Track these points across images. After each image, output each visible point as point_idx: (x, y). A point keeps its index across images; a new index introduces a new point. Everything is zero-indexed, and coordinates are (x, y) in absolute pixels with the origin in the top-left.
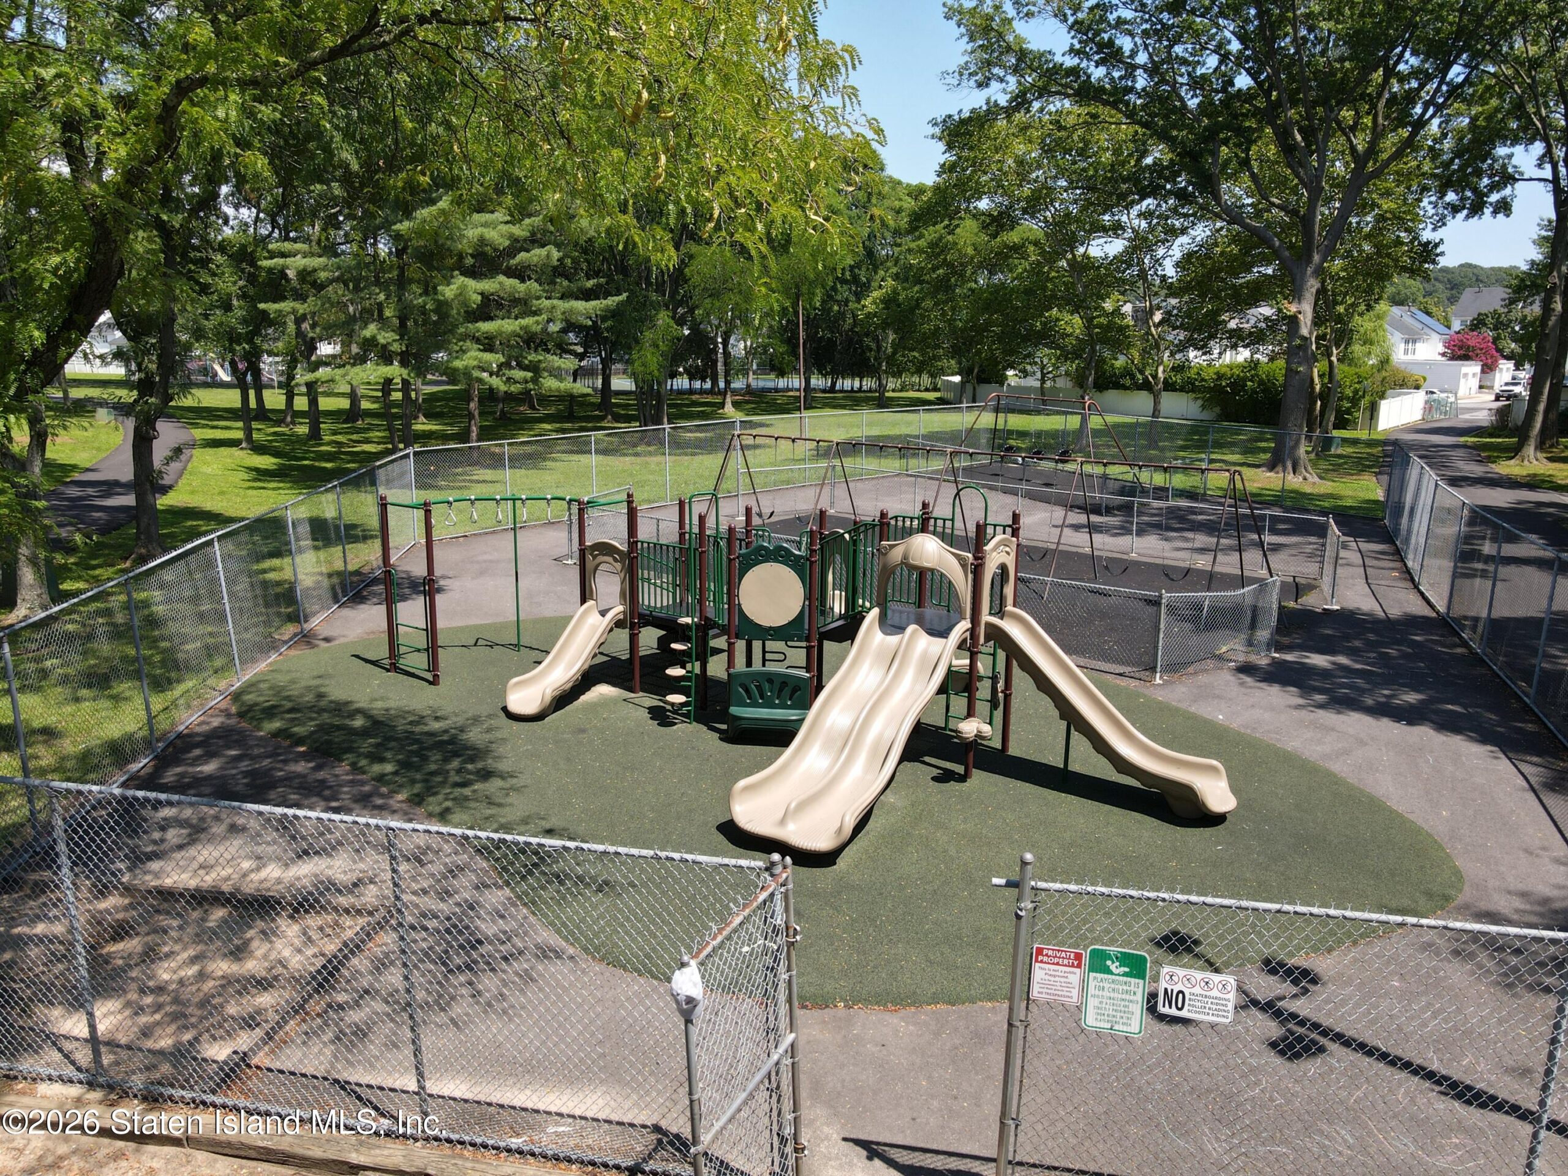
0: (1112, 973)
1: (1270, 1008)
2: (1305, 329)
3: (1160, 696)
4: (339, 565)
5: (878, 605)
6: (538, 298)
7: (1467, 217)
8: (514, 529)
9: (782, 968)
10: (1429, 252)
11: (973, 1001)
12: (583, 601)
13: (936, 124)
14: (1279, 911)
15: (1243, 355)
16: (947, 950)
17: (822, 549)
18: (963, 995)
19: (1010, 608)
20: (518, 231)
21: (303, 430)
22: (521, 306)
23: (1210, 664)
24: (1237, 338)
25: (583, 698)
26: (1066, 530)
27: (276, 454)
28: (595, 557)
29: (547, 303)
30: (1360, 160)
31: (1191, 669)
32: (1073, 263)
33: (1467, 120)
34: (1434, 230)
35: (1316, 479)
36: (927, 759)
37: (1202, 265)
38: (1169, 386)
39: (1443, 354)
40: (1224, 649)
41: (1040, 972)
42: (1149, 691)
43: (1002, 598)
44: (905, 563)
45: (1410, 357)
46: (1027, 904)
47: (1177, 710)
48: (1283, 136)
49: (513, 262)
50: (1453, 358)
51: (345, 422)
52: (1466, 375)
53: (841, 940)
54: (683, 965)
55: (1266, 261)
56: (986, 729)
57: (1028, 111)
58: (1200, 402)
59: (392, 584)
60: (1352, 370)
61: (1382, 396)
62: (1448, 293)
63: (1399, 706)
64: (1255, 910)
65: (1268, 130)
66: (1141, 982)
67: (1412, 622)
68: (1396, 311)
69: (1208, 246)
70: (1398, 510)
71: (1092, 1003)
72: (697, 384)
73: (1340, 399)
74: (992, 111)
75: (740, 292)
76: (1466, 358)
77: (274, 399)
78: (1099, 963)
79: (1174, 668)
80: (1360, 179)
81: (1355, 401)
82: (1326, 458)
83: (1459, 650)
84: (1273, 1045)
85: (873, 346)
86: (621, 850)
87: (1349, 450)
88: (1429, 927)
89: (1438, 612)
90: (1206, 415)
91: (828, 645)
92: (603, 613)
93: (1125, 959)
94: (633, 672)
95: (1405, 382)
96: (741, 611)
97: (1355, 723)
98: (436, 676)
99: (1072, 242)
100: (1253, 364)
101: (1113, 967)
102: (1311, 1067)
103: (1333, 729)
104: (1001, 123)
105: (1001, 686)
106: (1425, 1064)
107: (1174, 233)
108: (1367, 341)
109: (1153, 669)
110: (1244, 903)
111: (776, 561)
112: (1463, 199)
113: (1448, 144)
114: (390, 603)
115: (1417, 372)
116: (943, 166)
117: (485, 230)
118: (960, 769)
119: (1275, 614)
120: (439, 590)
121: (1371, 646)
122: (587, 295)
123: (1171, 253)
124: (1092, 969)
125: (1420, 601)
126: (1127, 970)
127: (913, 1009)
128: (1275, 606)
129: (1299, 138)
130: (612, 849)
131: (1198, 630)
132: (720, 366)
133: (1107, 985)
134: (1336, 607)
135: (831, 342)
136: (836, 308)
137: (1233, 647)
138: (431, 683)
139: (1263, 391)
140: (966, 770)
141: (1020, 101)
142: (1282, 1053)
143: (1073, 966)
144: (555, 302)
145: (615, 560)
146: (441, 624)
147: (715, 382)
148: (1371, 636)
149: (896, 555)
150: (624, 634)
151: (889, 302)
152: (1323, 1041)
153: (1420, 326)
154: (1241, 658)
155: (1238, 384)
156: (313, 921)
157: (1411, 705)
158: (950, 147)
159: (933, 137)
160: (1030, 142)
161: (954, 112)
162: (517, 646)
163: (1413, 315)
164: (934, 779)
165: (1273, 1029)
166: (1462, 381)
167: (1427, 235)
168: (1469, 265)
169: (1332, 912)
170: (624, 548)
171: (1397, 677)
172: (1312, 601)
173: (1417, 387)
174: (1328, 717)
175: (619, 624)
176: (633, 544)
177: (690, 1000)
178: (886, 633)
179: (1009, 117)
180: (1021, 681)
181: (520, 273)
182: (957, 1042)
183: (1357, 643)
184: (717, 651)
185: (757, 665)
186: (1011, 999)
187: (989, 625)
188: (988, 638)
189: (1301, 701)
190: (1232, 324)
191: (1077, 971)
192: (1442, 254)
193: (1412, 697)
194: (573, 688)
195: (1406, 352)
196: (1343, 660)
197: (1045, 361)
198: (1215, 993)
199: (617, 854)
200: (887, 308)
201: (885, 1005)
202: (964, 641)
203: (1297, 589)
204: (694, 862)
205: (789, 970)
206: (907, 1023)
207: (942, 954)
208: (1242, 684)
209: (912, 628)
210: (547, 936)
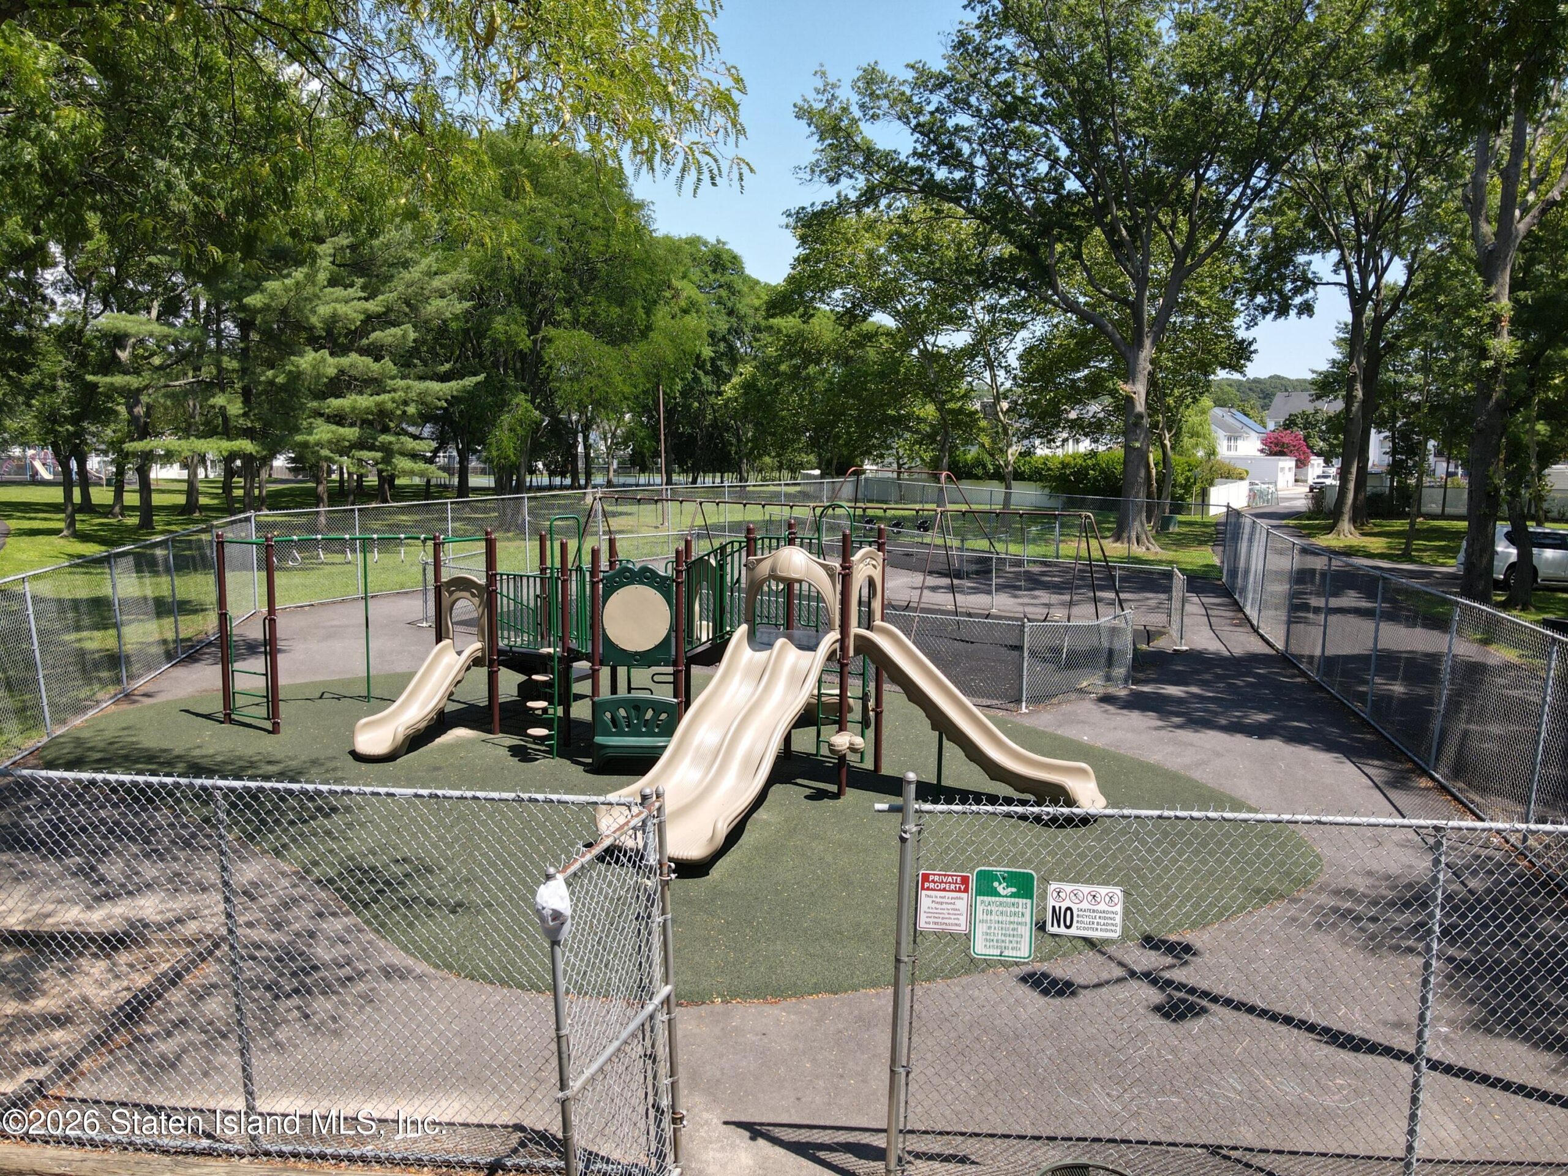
0: (1000, 895)
1: (1151, 978)
2: (1140, 407)
3: (1028, 722)
4: (170, 636)
5: (746, 622)
6: (393, 378)
7: (1276, 318)
8: (365, 599)
9: (656, 911)
10: (1244, 350)
11: (855, 989)
12: (439, 639)
13: (789, 215)
14: (1160, 817)
15: (1085, 445)
16: (827, 944)
17: (688, 570)
18: (846, 985)
19: (878, 622)
20: (373, 306)
21: (133, 520)
22: (374, 384)
23: (1073, 696)
24: (1080, 428)
25: (438, 741)
26: (925, 592)
27: (102, 541)
28: (451, 593)
29: (402, 383)
30: (1180, 255)
31: (1055, 701)
32: (924, 353)
33: (1270, 230)
34: (1247, 329)
35: (1158, 549)
36: (799, 781)
37: (1044, 356)
38: (1019, 476)
39: (1262, 451)
40: (1085, 684)
41: (926, 900)
42: (1018, 719)
43: (870, 614)
44: (774, 576)
45: (1232, 453)
46: (912, 827)
47: (1044, 732)
48: (1111, 231)
49: (365, 341)
50: (1272, 453)
51: (180, 514)
52: (1282, 469)
53: (717, 941)
54: (549, 877)
55: (1101, 354)
56: (859, 741)
57: (877, 206)
58: (1047, 491)
59: (228, 647)
60: (1183, 459)
61: (1211, 484)
62: (1262, 402)
63: (1250, 725)
64: (1137, 817)
65: (1097, 231)
66: (1029, 901)
67: (1253, 659)
68: (1218, 411)
69: (1046, 340)
70: (1233, 573)
71: (981, 929)
72: (557, 480)
73: (1174, 486)
74: (843, 204)
75: (600, 376)
76: (1281, 453)
77: (102, 495)
78: (986, 885)
79: (1039, 699)
80: (1180, 274)
81: (1187, 487)
82: (1167, 535)
83: (1299, 680)
84: (1158, 1009)
85: (734, 441)
86: (479, 794)
87: (1185, 529)
88: (1304, 823)
89: (1277, 650)
90: (1052, 503)
91: (695, 670)
92: (459, 653)
93: (1011, 879)
94: (492, 715)
95: (1230, 474)
96: (606, 637)
97: (1212, 739)
98: (276, 725)
99: (921, 331)
100: (1093, 454)
101: (1000, 888)
102: (1195, 1025)
103: (1191, 745)
104: (852, 216)
105: (871, 704)
106: (1305, 1018)
107: (1014, 327)
108: (1194, 434)
109: (1019, 701)
110: (1126, 812)
111: (641, 583)
112: (1271, 301)
113: (1255, 251)
114: (226, 662)
115: (1240, 466)
116: (797, 259)
117: (338, 306)
118: (834, 788)
119: (1130, 656)
120: (280, 651)
121: (1219, 678)
122: (444, 378)
123: (1013, 345)
124: (979, 893)
125: (1261, 643)
126: (1014, 890)
127: (794, 1000)
128: (1131, 647)
129: (1124, 232)
130: (469, 794)
131: (1060, 669)
132: (581, 465)
133: (994, 909)
134: (1185, 648)
135: (692, 438)
136: (696, 404)
137: (1093, 681)
138: (269, 732)
139: (1105, 479)
140: (839, 789)
141: (870, 196)
142: (1166, 1016)
143: (960, 891)
144: (410, 382)
145: (473, 595)
146: (282, 681)
147: (575, 478)
148: (1219, 671)
149: (764, 568)
150: (483, 672)
151: (749, 387)
152: (1204, 1003)
153: (1239, 425)
154: (1101, 691)
155: (1081, 473)
156: (123, 958)
157: (1261, 724)
158: (803, 240)
159: (787, 227)
160: (879, 237)
161: (807, 204)
162: (368, 698)
163: (1233, 416)
164: (807, 797)
165: (1155, 996)
166: (1280, 474)
167: (1241, 334)
168: (1278, 377)
169: (1211, 814)
170: (482, 581)
171: (1245, 700)
172: (1161, 644)
173: (1242, 479)
174: (1187, 735)
175: (477, 662)
176: (491, 578)
177: (557, 915)
178: (754, 650)
179: (859, 212)
180: (892, 693)
181: (376, 353)
182: (841, 1026)
183: (1207, 677)
184: (579, 697)
185: (622, 692)
186: (896, 985)
187: (857, 636)
188: (857, 651)
189: (1160, 723)
190: (1073, 415)
191: (964, 895)
192: (1255, 351)
193: (1262, 717)
194: (427, 728)
195: (1229, 448)
196: (1195, 690)
197: (901, 452)
198: (1102, 906)
199: (475, 798)
200: (745, 394)
201: (765, 998)
202: (834, 652)
203: (1149, 635)
204: (559, 802)
205: (663, 913)
206: (788, 1013)
207: (822, 947)
208: (1106, 711)
209: (781, 641)
210: (395, 956)
